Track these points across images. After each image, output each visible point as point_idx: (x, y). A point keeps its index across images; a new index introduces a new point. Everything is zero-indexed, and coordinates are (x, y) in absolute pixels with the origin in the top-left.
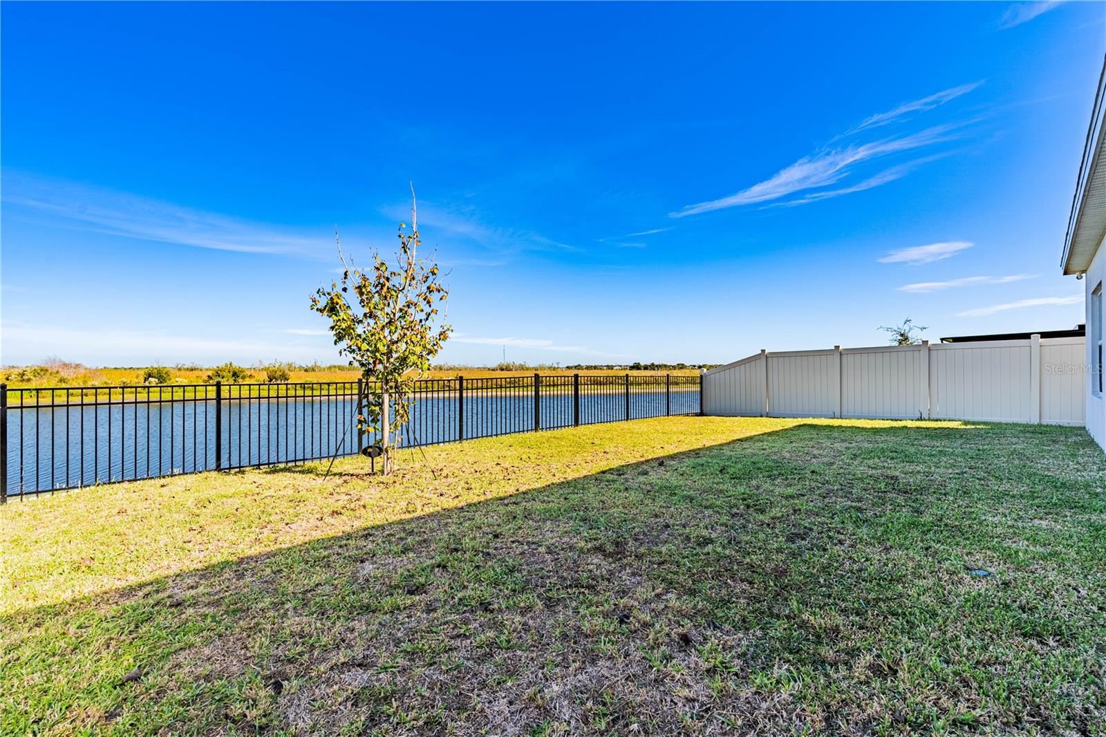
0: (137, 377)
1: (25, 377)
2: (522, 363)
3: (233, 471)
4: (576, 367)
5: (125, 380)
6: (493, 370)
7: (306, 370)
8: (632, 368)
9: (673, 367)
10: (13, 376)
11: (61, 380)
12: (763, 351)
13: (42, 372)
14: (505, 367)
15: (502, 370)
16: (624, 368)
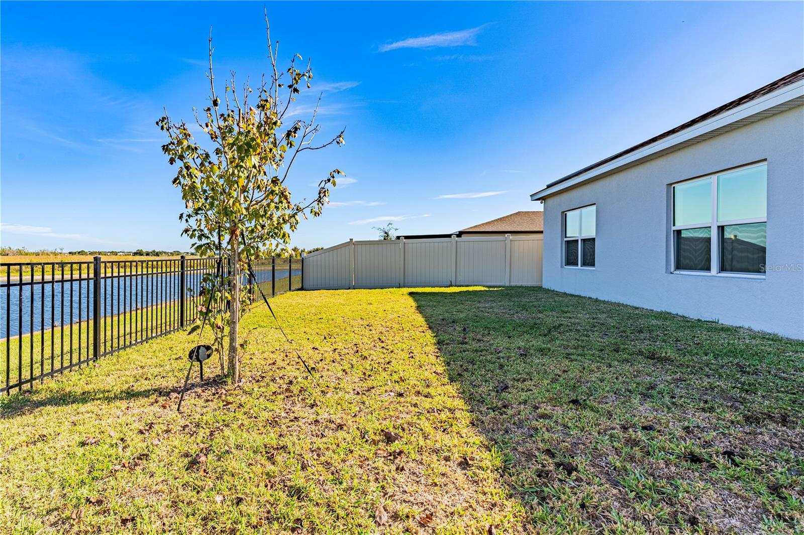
4: (79, 253)
8: (135, 254)
9: (171, 253)
12: (351, 240)
16: (128, 254)
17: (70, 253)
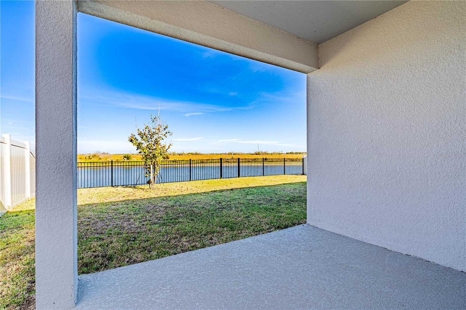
0: (121, 158)
1: (90, 158)
2: (266, 152)
3: (124, 186)
5: (117, 159)
6: (252, 154)
7: (179, 155)
10: (87, 157)
11: (100, 159)
13: (94, 156)
14: (257, 153)
15: (256, 154)
17: (287, 153)
